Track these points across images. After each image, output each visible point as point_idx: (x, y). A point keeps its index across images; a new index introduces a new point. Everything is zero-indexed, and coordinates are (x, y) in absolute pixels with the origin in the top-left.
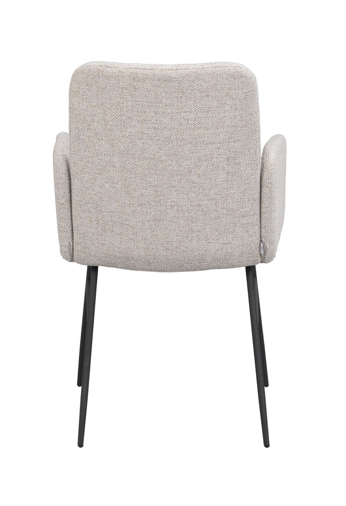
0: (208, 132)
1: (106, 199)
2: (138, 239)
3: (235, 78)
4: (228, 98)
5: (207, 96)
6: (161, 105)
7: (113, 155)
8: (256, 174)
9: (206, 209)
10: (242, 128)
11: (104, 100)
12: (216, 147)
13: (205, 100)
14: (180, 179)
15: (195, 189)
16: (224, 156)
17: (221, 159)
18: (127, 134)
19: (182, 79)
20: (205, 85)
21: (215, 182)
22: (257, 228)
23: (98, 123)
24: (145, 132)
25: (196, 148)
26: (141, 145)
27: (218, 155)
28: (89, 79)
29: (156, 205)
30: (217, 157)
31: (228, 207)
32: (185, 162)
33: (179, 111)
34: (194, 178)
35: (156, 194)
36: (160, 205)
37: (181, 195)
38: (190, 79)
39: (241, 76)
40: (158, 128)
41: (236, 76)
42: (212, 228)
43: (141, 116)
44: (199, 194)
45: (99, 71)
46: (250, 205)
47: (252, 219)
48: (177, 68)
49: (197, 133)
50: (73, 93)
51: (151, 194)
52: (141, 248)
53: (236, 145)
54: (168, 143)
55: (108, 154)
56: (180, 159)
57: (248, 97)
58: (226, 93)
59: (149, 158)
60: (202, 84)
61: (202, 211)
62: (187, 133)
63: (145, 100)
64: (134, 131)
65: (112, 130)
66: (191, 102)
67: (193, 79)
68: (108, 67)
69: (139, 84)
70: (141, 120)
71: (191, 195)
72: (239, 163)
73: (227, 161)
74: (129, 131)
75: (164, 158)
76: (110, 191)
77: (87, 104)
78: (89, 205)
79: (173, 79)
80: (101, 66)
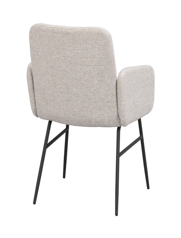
0: (88, 60)
1: (47, 89)
2: (61, 109)
3: (99, 35)
4: (96, 45)
5: (86, 42)
6: (66, 46)
7: (48, 68)
8: (113, 82)
9: (90, 97)
10: (104, 60)
11: (42, 41)
12: (92, 68)
13: (85, 45)
14: (77, 82)
15: (84, 87)
16: (96, 72)
17: (95, 74)
18: (53, 58)
19: (74, 34)
20: (85, 37)
21: (93, 84)
22: (116, 108)
23: (41, 52)
24: (60, 58)
25: (83, 67)
26: (58, 64)
27: (93, 71)
28: (36, 31)
29: (67, 93)
30: (93, 73)
31: (100, 97)
32: (78, 73)
33: (74, 49)
34: (83, 82)
35: (67, 88)
36: (69, 93)
37: (78, 89)
38: (78, 34)
39: (102, 34)
40: (65, 57)
41: (99, 34)
42: (93, 106)
43: (58, 50)
44: (86, 90)
45: (39, 28)
46: (111, 97)
47: (113, 104)
48: (72, 29)
49: (83, 60)
50: (31, 38)
51: (65, 88)
52: (62, 113)
53: (102, 67)
54: (70, 64)
55: (46, 68)
56: (76, 72)
57: (106, 44)
58: (95, 42)
59: (63, 71)
60: (83, 37)
61: (88, 98)
62: (78, 60)
63: (59, 43)
64: (55, 57)
65: (46, 56)
66: (79, 45)
67: (79, 34)
68: (43, 26)
69: (56, 35)
70: (58, 52)
71: (82, 90)
72: (104, 76)
73: (98, 75)
74: (53, 57)
75: (69, 71)
76: (48, 85)
77: (36, 43)
78: (40, 91)
79: (70, 34)
80: (40, 26)
